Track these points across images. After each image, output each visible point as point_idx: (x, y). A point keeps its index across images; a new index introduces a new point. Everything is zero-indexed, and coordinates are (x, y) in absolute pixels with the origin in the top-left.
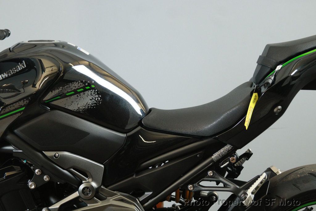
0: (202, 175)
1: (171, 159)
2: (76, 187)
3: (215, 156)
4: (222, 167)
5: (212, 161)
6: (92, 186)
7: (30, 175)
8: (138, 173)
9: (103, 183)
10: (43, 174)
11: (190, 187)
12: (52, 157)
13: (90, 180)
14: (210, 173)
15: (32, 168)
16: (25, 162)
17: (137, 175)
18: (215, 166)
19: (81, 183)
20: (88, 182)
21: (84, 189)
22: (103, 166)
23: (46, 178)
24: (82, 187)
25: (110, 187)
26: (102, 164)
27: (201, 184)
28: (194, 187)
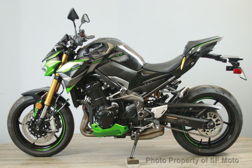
0: (164, 87)
1: (153, 81)
2: (119, 89)
3: (169, 80)
4: (172, 84)
5: (168, 82)
6: (125, 90)
7: (103, 85)
8: (141, 85)
9: (128, 89)
10: (107, 84)
11: (160, 91)
12: (111, 78)
13: (124, 87)
14: (167, 86)
15: (103, 82)
16: (101, 80)
17: (141, 86)
18: (169, 84)
19: (121, 88)
20: (123, 88)
21: (122, 90)
22: (129, 83)
23: (108, 86)
24: (121, 90)
25: (131, 90)
26: (128, 82)
27: (164, 90)
28: (161, 91)
